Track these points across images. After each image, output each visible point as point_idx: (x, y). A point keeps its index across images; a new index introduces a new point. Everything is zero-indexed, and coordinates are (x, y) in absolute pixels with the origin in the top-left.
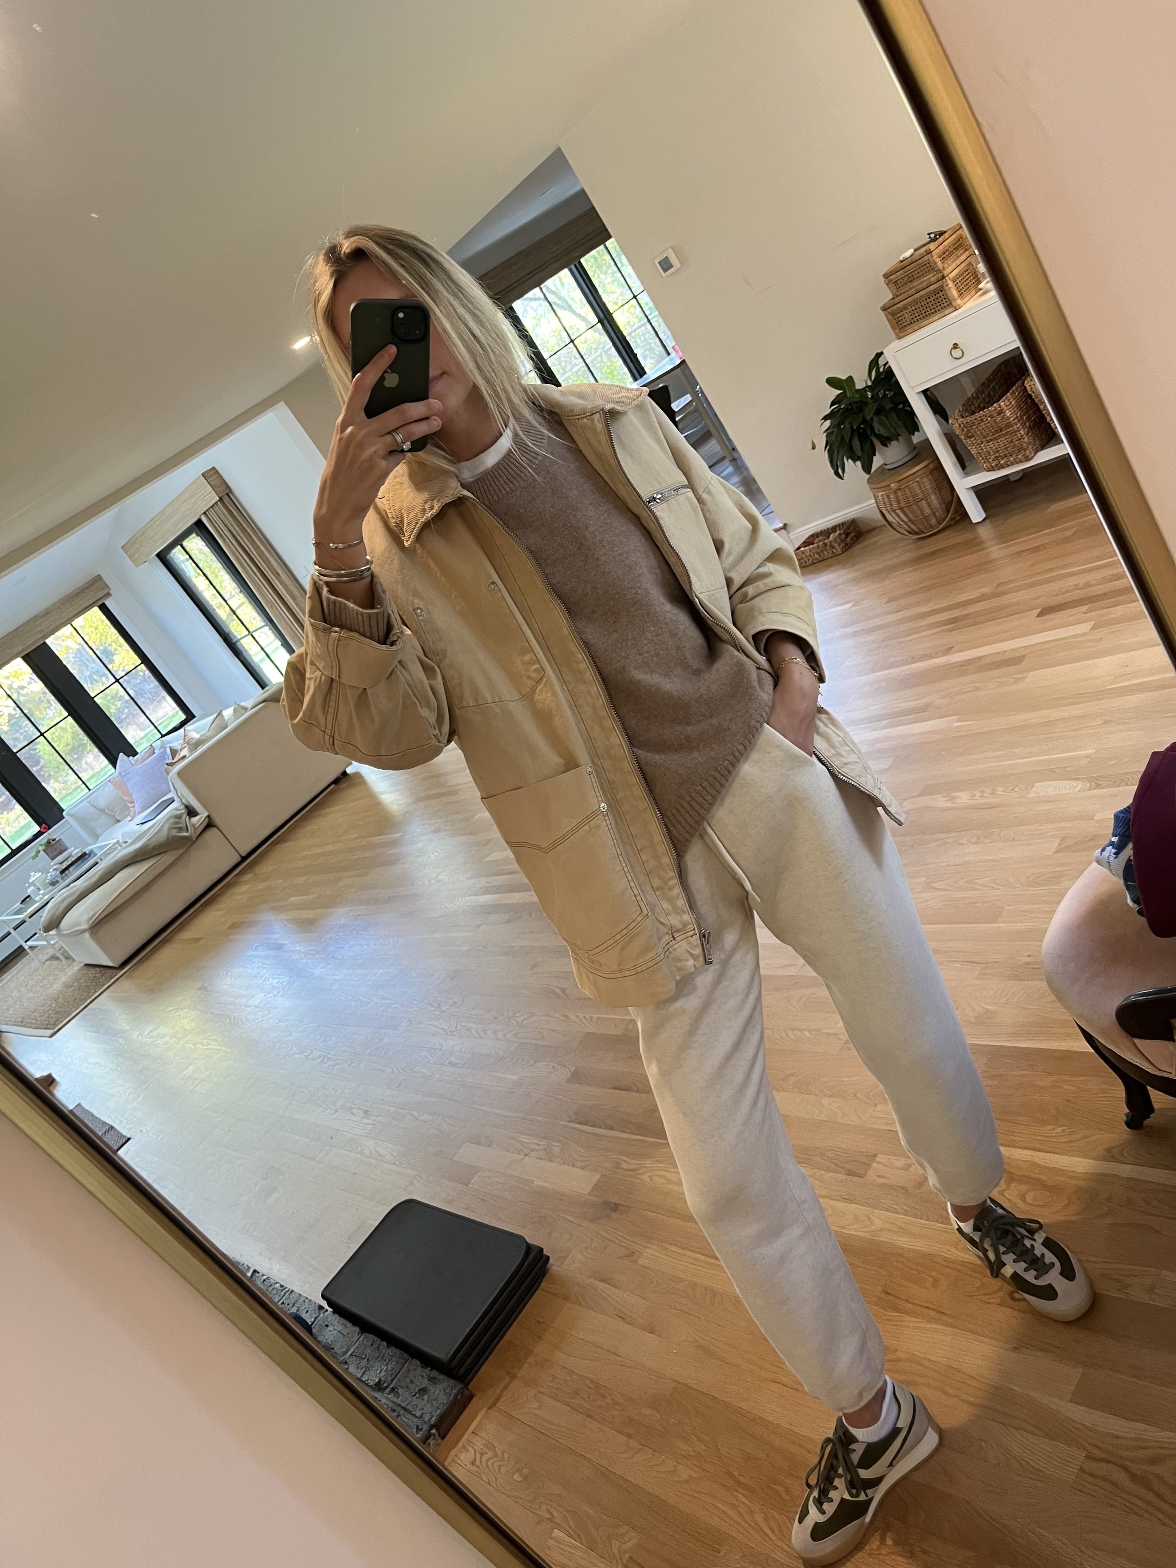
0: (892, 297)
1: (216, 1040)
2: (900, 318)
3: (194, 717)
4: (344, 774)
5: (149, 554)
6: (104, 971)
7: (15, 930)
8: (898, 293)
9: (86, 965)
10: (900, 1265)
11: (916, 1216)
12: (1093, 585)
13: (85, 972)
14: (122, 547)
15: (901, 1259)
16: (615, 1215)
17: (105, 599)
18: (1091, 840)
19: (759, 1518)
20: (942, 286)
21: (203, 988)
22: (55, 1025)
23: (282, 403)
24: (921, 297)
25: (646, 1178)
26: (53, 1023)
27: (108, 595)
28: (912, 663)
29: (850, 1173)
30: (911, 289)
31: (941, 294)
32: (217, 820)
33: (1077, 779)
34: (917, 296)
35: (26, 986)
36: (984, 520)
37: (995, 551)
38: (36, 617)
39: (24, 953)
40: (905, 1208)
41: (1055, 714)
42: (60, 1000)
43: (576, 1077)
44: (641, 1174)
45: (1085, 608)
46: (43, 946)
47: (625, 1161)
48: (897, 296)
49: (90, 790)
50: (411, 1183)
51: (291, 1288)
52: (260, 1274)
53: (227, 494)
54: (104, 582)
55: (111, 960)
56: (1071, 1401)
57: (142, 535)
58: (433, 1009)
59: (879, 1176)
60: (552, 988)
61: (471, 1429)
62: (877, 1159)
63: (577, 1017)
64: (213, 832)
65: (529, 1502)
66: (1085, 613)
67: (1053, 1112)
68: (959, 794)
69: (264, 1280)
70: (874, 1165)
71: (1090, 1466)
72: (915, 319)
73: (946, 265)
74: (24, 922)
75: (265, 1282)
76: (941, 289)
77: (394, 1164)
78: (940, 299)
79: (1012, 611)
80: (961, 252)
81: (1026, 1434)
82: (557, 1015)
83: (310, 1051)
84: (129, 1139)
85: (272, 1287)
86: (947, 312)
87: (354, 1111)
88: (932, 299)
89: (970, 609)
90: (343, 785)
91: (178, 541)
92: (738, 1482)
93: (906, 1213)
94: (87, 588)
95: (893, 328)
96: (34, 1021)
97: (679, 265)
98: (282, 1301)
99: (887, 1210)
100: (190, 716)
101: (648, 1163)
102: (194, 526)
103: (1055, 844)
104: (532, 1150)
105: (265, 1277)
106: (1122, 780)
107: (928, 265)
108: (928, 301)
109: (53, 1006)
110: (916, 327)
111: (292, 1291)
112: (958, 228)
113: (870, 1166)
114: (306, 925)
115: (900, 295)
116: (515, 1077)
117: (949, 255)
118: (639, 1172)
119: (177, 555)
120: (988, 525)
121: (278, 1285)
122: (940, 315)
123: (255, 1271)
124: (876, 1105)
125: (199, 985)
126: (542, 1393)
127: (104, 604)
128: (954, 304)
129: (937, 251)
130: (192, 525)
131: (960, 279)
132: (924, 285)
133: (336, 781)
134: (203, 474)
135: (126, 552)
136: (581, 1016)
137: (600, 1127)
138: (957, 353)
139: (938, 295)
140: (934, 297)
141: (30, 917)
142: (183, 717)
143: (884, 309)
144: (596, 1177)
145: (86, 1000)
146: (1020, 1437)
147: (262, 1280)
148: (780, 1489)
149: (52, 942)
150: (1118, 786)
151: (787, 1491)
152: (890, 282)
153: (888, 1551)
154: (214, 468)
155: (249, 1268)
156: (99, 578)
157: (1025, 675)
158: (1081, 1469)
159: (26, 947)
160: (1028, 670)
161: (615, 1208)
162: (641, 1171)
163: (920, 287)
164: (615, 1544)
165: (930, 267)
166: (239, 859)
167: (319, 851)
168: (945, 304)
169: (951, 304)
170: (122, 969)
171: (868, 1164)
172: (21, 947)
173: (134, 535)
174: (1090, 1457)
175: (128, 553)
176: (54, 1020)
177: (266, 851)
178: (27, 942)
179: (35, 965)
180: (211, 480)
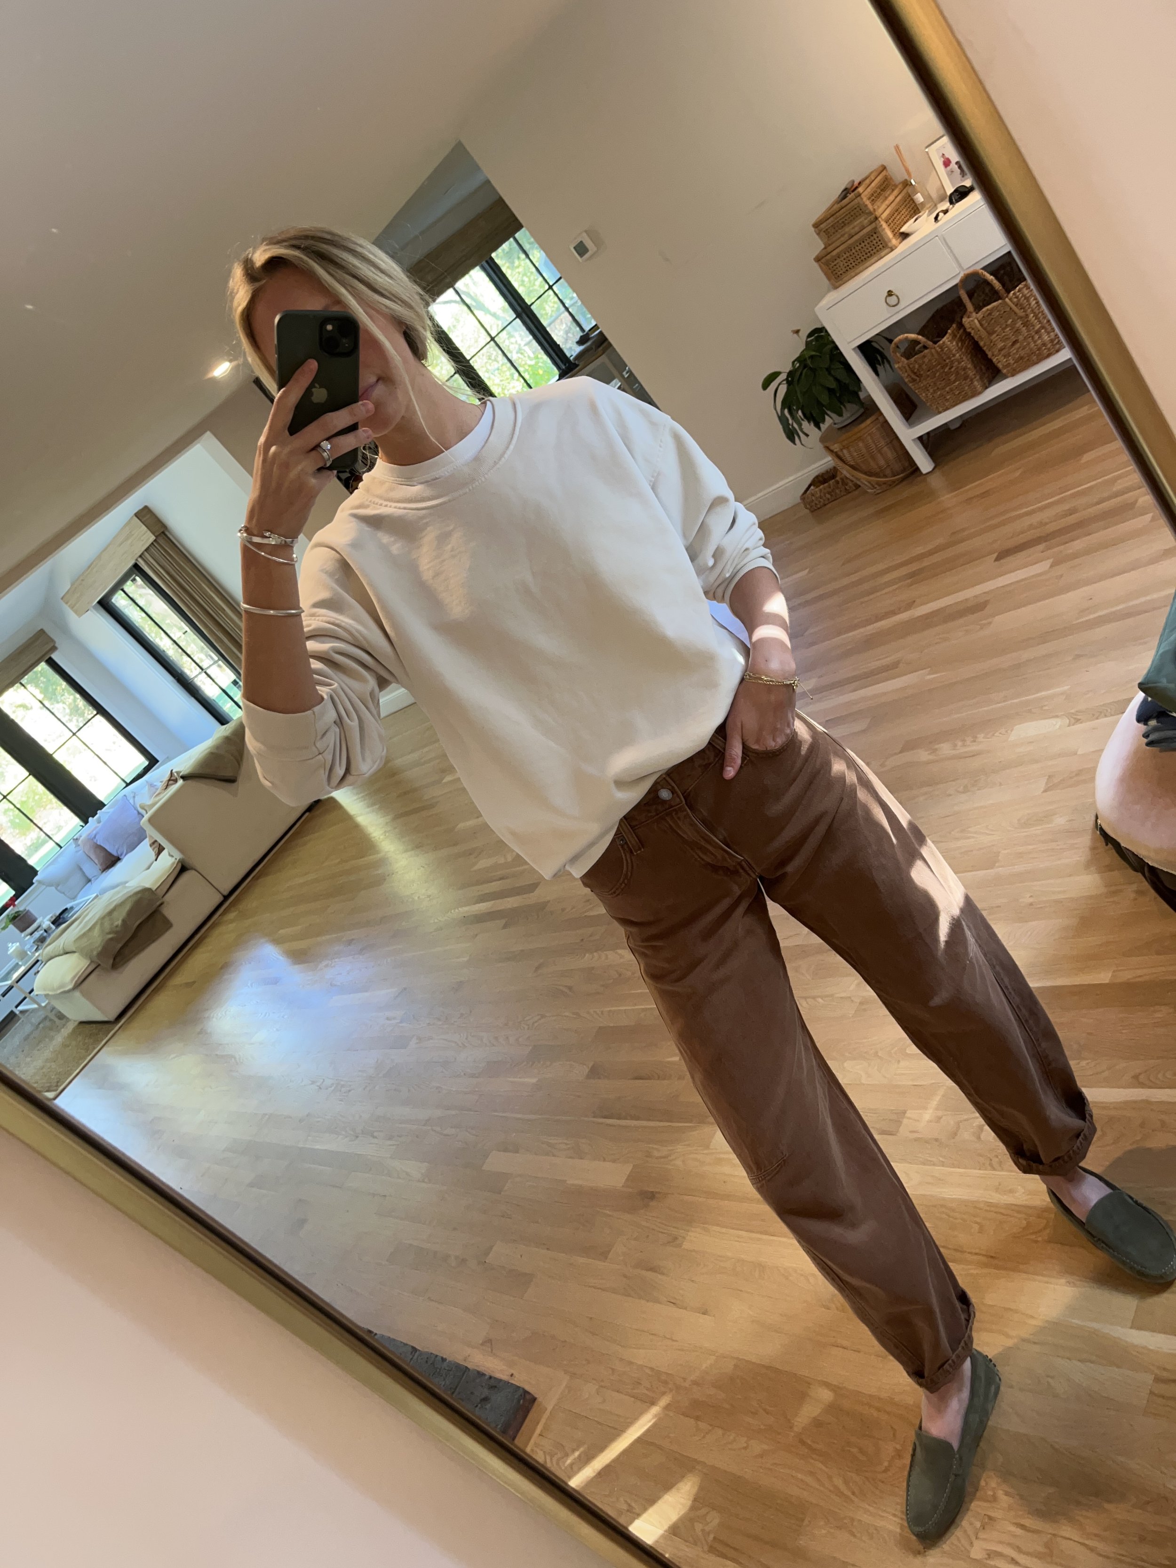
0: (823, 246)
2: (835, 267)
3: (157, 761)
5: (90, 602)
6: (99, 1026)
8: (830, 242)
9: (82, 1023)
10: (944, 1216)
11: (953, 1166)
12: (1046, 524)
14: (62, 598)
15: (944, 1210)
16: (653, 1203)
17: (51, 654)
18: (1077, 775)
19: (839, 1482)
20: (876, 228)
21: (204, 1032)
22: (57, 1086)
23: (208, 433)
24: (856, 241)
25: (679, 1162)
26: (55, 1084)
27: (54, 649)
28: (876, 621)
30: (843, 236)
31: (875, 236)
32: (193, 861)
33: (1057, 717)
34: (850, 242)
35: (23, 1051)
36: (934, 469)
37: (948, 499)
39: (14, 1019)
40: (941, 1159)
41: (1026, 655)
42: (59, 1060)
43: (595, 1072)
44: (673, 1160)
45: (1041, 547)
46: (34, 1010)
47: (656, 1149)
48: (829, 245)
49: (61, 847)
50: (443, 1199)
53: (163, 532)
54: (48, 636)
55: (106, 1015)
56: (1131, 1328)
57: (80, 584)
58: (441, 1023)
60: (561, 988)
61: (538, 1431)
62: (908, 1115)
63: (588, 1013)
64: (186, 877)
65: (606, 1496)
66: (1042, 552)
67: (1075, 1046)
68: (941, 746)
70: (905, 1121)
71: (1162, 1388)
72: (851, 266)
73: (876, 207)
74: (11, 988)
76: (875, 231)
77: (423, 1181)
78: (875, 242)
79: (972, 558)
80: (888, 193)
81: (1092, 1365)
82: (567, 1014)
83: (322, 1081)
86: (883, 254)
87: (375, 1134)
88: (866, 243)
89: (926, 562)
90: (317, 812)
91: (119, 586)
92: (810, 1448)
93: (943, 1164)
94: (32, 643)
95: (829, 279)
97: (595, 249)
99: (924, 1164)
100: (153, 761)
101: (680, 1148)
102: (134, 569)
103: (1042, 784)
104: (561, 1150)
106: (1101, 712)
107: (858, 209)
108: (863, 245)
109: (53, 1067)
110: (853, 274)
112: (881, 169)
113: (901, 1122)
114: (299, 957)
115: (832, 243)
116: (534, 1080)
117: (878, 197)
118: (670, 1158)
119: (119, 601)
120: (938, 473)
122: (876, 258)
124: (899, 1062)
125: (199, 1028)
126: (604, 1387)
127: (50, 658)
128: (890, 245)
129: (866, 192)
130: (131, 569)
131: (892, 219)
132: (857, 229)
134: (136, 514)
135: (66, 603)
136: (592, 1011)
137: (625, 1118)
138: (893, 300)
139: (872, 238)
140: (869, 241)
141: (17, 982)
142: (143, 762)
143: (818, 259)
144: (628, 1169)
145: (85, 1057)
146: (1084, 1368)
148: (855, 1450)
149: (43, 1005)
150: (1097, 718)
151: (861, 1451)
152: (820, 231)
154: (146, 508)
156: (42, 631)
157: (990, 620)
158: (1151, 1393)
159: (17, 1013)
160: (993, 615)
161: (652, 1196)
162: (673, 1157)
163: (853, 232)
164: (698, 1527)
165: (860, 210)
166: (222, 898)
167: (301, 880)
168: (881, 246)
169: (887, 245)
170: (119, 1022)
171: (899, 1121)
172: (12, 1012)
173: (72, 585)
174: (1158, 1380)
175: (69, 604)
176: (56, 1081)
177: (248, 887)
178: (20, 1008)
179: (28, 1029)
180: (145, 519)
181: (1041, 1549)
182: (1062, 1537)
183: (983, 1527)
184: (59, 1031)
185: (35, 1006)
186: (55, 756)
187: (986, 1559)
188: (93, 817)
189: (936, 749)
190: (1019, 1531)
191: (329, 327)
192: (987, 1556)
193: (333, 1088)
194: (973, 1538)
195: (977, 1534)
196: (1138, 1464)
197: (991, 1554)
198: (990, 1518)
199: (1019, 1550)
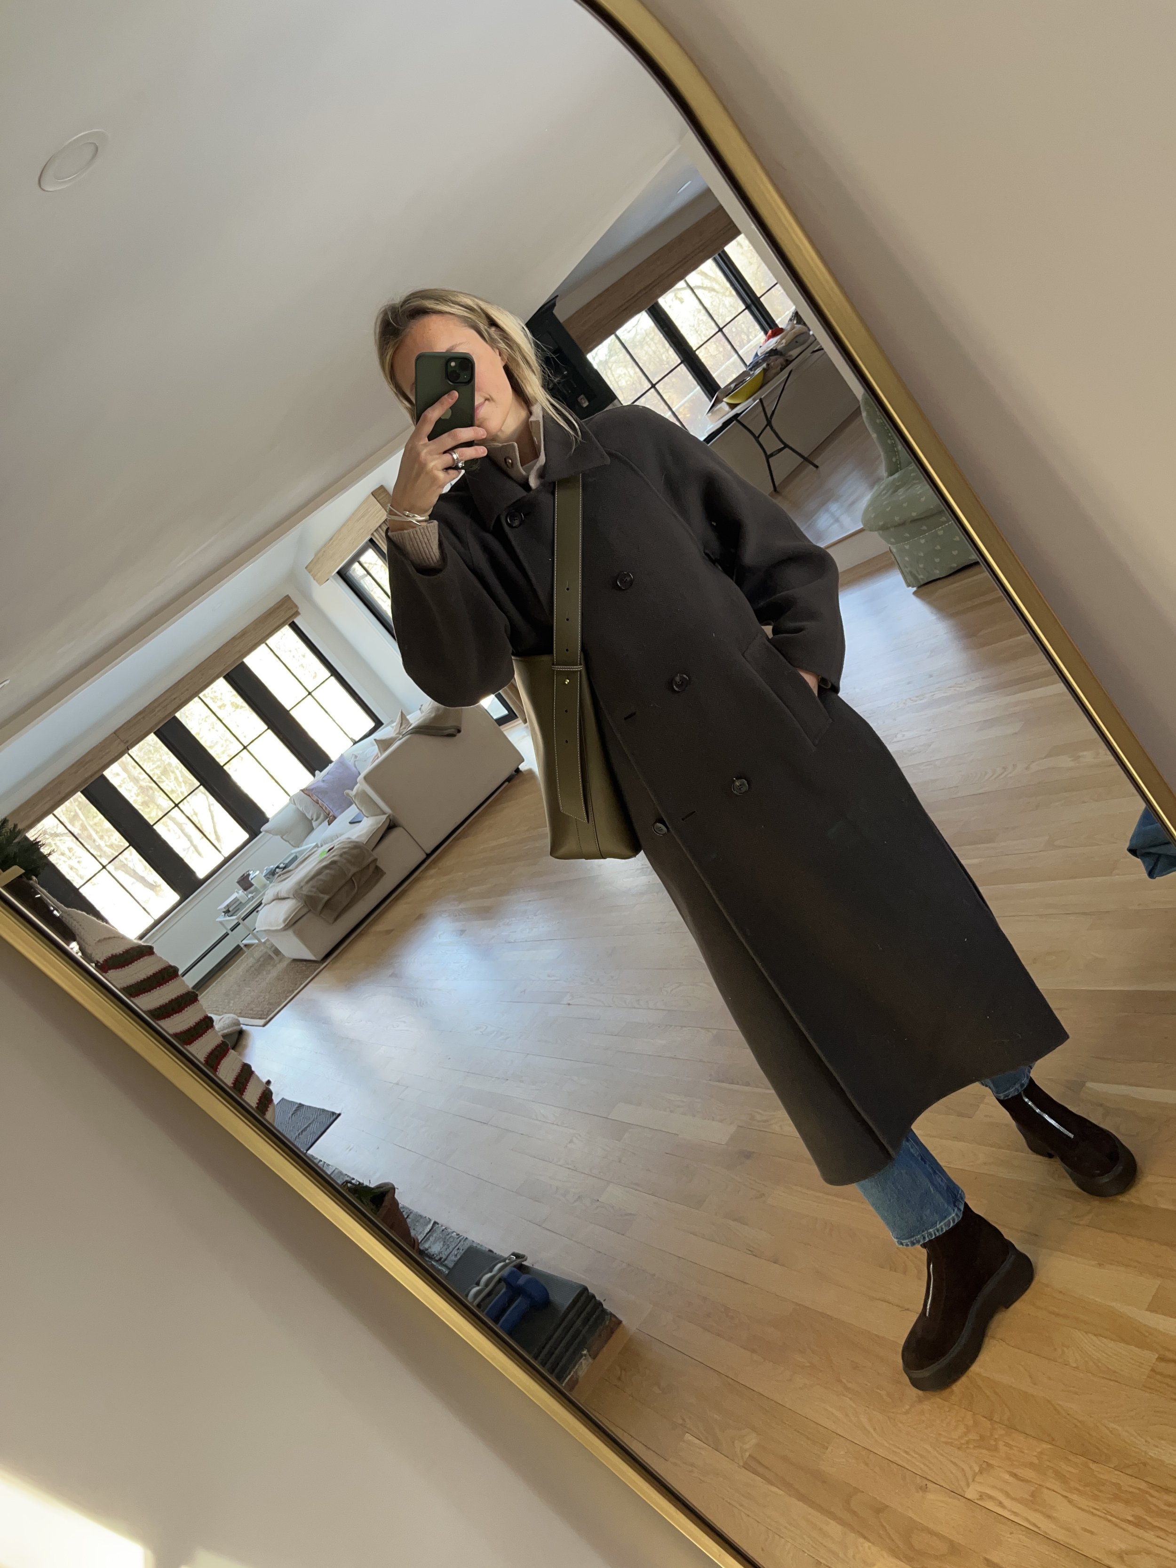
1: (405, 1022)
3: (382, 724)
4: (518, 771)
5: (330, 572)
6: (309, 964)
7: (232, 931)
9: (295, 960)
13: (294, 966)
14: (306, 568)
16: (748, 1162)
17: (295, 618)
19: (864, 1419)
21: (394, 975)
22: (268, 1015)
26: (266, 1013)
27: (297, 613)
29: (960, 1115)
32: (401, 820)
38: (234, 639)
39: (241, 952)
42: (272, 991)
46: (256, 945)
47: (759, 1113)
49: (292, 799)
50: (571, 1142)
51: (465, 1236)
52: (440, 1226)
54: (293, 602)
55: (315, 956)
56: (1147, 1310)
57: (322, 556)
59: (986, 1116)
62: (986, 1101)
64: (395, 834)
68: (1085, 753)
69: (443, 1230)
70: (982, 1106)
71: (1162, 1366)
75: (444, 1232)
77: (556, 1125)
81: (1105, 1340)
83: (485, 1027)
84: (339, 1115)
85: (450, 1236)
87: (523, 1078)
90: (515, 782)
91: (356, 558)
94: (278, 608)
96: (251, 1012)
98: (457, 1247)
100: (378, 724)
102: (370, 544)
104: (679, 1107)
105: (444, 1228)
109: (267, 997)
111: (467, 1238)
116: (663, 1042)
119: (357, 571)
121: (455, 1234)
123: (435, 1223)
125: (390, 972)
126: (679, 1317)
127: (293, 622)
130: (367, 543)
133: (509, 779)
134: (372, 493)
135: (310, 572)
137: (738, 1084)
141: (242, 918)
142: (372, 724)
144: (732, 1129)
145: (293, 991)
146: (1098, 1342)
147: (441, 1230)
149: (263, 941)
153: (975, 1445)
154: (381, 486)
155: (430, 1220)
156: (287, 598)
158: (1153, 1370)
159: (242, 946)
161: (748, 1155)
162: (772, 1122)
164: (738, 1444)
166: (425, 856)
167: (496, 843)
170: (325, 962)
171: (978, 1105)
172: (238, 946)
173: (316, 555)
174: (1161, 1359)
175: (312, 573)
176: (267, 1009)
177: (450, 847)
178: (243, 942)
179: (251, 961)
180: (380, 497)
181: (1027, 1496)
182: (1048, 1488)
183: (981, 1472)
184: (274, 966)
185: (257, 941)
186: (292, 713)
187: (977, 1499)
188: (321, 771)
189: (1079, 757)
190: (1011, 1479)
191: (453, 364)
192: (979, 1497)
193: (493, 1035)
194: (970, 1480)
195: (974, 1478)
196: (1127, 1431)
197: (982, 1496)
198: (989, 1465)
199: (1008, 1495)
